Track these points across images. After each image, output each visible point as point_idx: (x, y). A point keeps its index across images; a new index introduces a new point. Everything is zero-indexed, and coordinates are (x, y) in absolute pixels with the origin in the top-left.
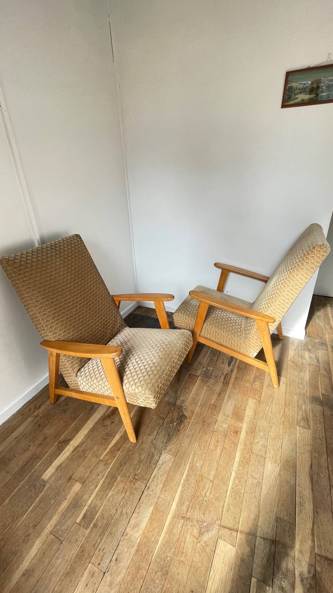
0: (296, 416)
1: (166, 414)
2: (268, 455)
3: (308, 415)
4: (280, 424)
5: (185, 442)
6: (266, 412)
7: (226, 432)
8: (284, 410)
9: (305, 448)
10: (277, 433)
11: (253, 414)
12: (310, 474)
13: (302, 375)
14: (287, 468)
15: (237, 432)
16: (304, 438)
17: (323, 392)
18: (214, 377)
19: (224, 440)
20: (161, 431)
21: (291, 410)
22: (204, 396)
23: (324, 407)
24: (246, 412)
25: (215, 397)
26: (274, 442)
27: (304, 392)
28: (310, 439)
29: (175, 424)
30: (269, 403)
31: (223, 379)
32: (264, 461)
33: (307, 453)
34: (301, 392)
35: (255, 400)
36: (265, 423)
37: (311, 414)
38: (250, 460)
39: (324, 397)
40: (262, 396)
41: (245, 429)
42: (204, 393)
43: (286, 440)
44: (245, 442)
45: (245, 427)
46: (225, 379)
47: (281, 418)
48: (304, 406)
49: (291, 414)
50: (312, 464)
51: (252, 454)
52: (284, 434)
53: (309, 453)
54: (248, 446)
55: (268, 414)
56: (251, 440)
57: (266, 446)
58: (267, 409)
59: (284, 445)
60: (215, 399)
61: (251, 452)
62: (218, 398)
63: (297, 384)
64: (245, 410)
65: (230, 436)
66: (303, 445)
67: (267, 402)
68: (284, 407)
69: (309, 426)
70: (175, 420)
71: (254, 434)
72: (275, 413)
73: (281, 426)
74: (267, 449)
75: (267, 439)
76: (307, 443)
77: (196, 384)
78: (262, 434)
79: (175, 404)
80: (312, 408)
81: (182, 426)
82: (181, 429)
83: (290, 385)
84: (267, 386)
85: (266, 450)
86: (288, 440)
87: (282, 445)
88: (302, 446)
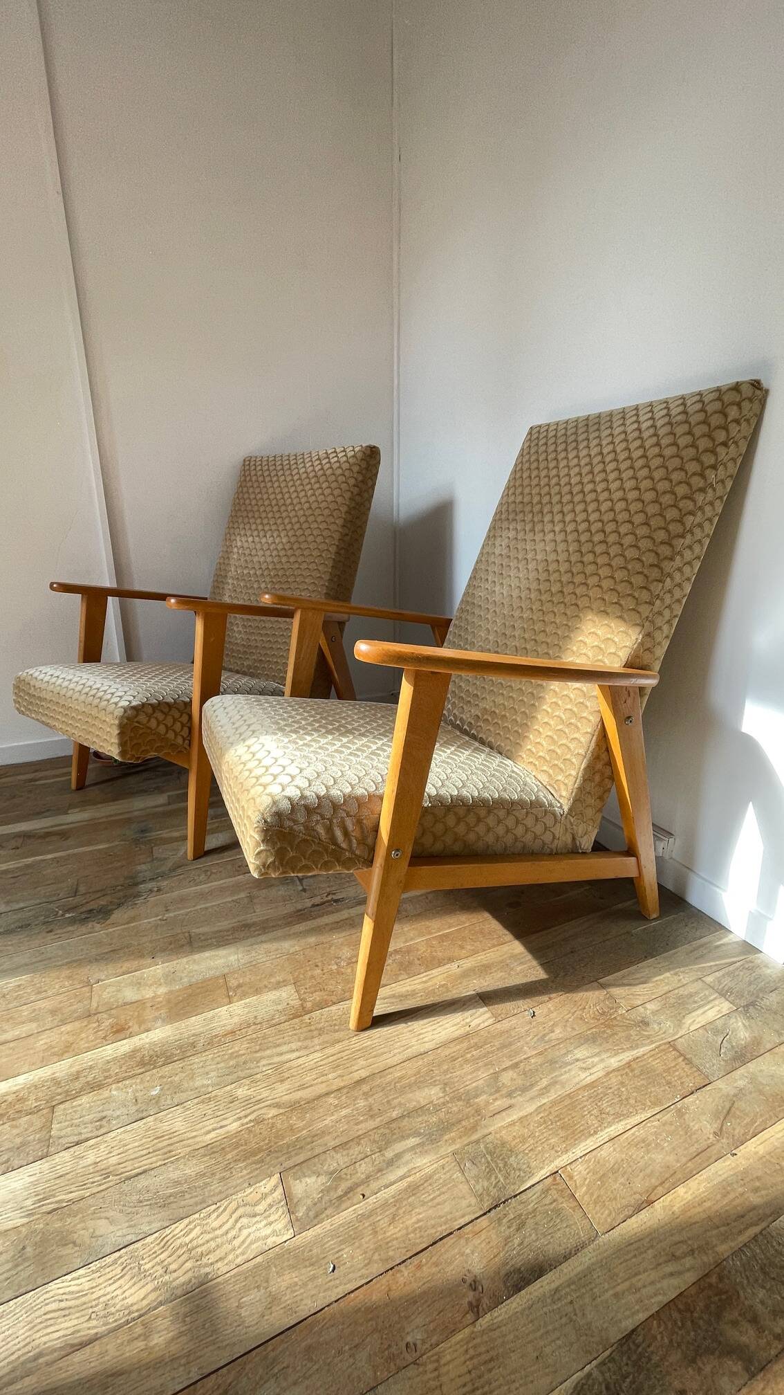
0: (332, 1144)
1: (90, 891)
2: (66, 1155)
3: (374, 1185)
4: (246, 1117)
5: (16, 959)
6: (268, 1052)
7: (100, 1009)
8: (327, 1094)
9: (173, 1267)
10: (192, 1131)
11: (229, 1028)
12: (40, 1355)
13: (580, 1053)
14: (28, 1249)
15: (120, 1031)
16: (233, 1233)
17: (579, 1170)
18: (300, 888)
19: (70, 1020)
20: (30, 911)
21: (344, 1112)
22: (206, 908)
23: (484, 1222)
24: (225, 1008)
25: (225, 924)
26: (136, 1144)
27: (487, 1103)
28: (239, 1261)
29: (67, 915)
30: (316, 1041)
31: (309, 905)
32: (31, 1159)
33: (150, 1287)
34: (477, 1096)
35: (297, 1003)
36: (212, 1074)
37: (385, 1194)
38: (14, 1119)
39: (546, 1191)
40: (334, 1008)
41: (147, 1041)
42: (219, 902)
43: (175, 1175)
44: (91, 1067)
45: (159, 1034)
46: (314, 906)
47: (278, 1106)
48: (412, 1141)
49: (326, 1122)
50: (95, 1339)
51: (45, 1111)
52: (202, 1151)
53: (153, 1296)
54: (78, 1085)
55: (264, 1062)
56: (106, 1078)
57: (103, 1131)
58: (284, 1048)
59: (142, 1182)
60: (216, 929)
61: (54, 1103)
62: (228, 931)
63: (508, 1063)
64: (230, 1003)
65: (95, 1025)
66: (190, 1250)
67: (315, 1033)
68: (342, 1084)
69: (316, 1217)
70: (84, 909)
71: (143, 1070)
72: (286, 1075)
73: (236, 1125)
74: (92, 1142)
75: (144, 1114)
76: (212, 1258)
77: (241, 877)
78: (154, 1093)
79: (137, 884)
80: (428, 1178)
81: (70, 928)
82: (59, 931)
83: (477, 1046)
84: (393, 996)
85: (87, 1140)
86: (177, 1183)
87: (137, 1175)
88: (181, 1246)
